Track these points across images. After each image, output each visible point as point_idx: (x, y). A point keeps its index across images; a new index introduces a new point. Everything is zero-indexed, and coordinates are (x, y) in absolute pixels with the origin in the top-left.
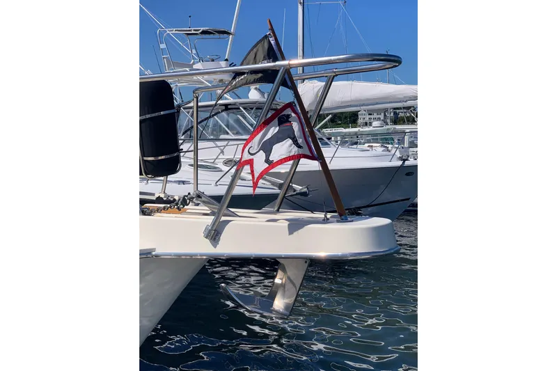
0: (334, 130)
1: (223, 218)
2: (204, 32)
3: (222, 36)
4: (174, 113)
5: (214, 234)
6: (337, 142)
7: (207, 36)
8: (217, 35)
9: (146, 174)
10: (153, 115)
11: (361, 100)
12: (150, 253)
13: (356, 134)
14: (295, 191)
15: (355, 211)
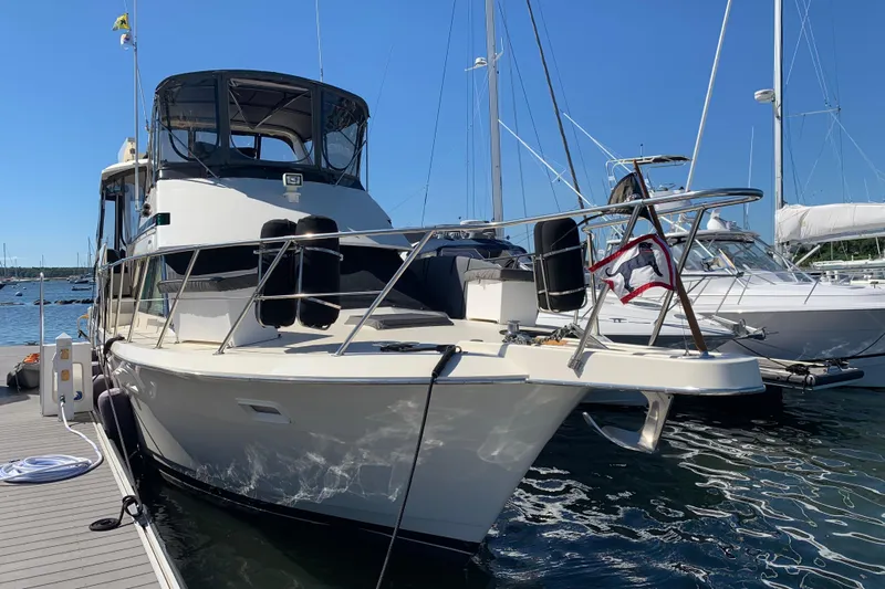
0: (827, 264)
1: (586, 350)
2: (656, 160)
3: (677, 162)
4: (579, 250)
5: (578, 364)
6: (833, 277)
7: (661, 164)
8: (672, 162)
9: (552, 309)
10: (558, 252)
11: (859, 226)
12: (524, 379)
13: (861, 267)
14: (748, 333)
15: (838, 362)
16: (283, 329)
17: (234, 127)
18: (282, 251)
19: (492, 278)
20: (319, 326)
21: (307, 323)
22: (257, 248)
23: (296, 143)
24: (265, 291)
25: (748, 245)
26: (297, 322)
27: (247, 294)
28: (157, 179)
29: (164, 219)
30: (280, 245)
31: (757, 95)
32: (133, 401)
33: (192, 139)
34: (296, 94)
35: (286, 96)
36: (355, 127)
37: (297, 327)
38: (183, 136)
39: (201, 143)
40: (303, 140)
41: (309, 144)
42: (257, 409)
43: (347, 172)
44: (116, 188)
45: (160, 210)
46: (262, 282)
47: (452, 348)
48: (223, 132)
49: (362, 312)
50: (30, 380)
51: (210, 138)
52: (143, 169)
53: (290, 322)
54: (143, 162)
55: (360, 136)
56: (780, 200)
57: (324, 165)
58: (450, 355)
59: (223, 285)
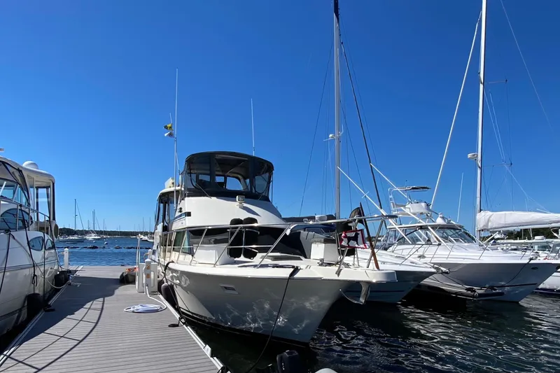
1: (340, 268)
2: (414, 188)
3: (424, 189)
8: (422, 189)
14: (442, 271)
15: (492, 288)
16: (236, 259)
17: (217, 173)
18: (237, 230)
19: (321, 242)
20: (250, 258)
21: (245, 256)
22: (228, 228)
23: (242, 180)
24: (231, 245)
25: (457, 231)
26: (242, 256)
27: (224, 246)
28: (185, 197)
29: (189, 214)
30: (237, 228)
31: (469, 156)
32: (175, 286)
33: (197, 177)
34: (244, 161)
35: (239, 161)
36: (267, 174)
37: (242, 258)
38: (194, 176)
39: (201, 180)
40: (245, 178)
41: (248, 181)
42: (226, 288)
43: (264, 194)
44: (166, 199)
45: (187, 211)
46: (230, 242)
47: (297, 267)
48: (212, 176)
49: (265, 254)
50: (130, 279)
51: (207, 178)
52: (177, 191)
53: (239, 256)
54: (178, 188)
55: (270, 177)
56: (479, 209)
57: (254, 191)
58: (296, 270)
59: (216, 242)
